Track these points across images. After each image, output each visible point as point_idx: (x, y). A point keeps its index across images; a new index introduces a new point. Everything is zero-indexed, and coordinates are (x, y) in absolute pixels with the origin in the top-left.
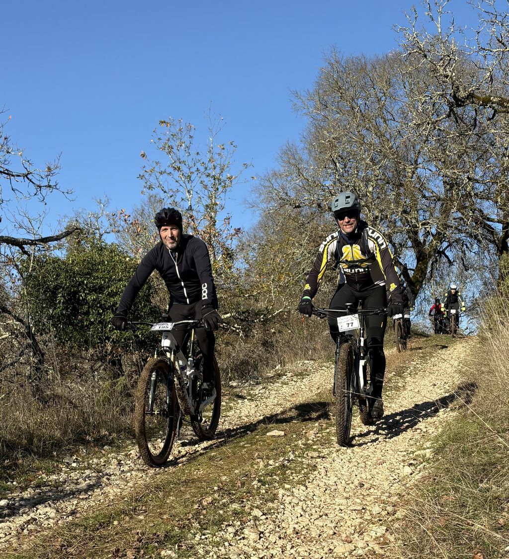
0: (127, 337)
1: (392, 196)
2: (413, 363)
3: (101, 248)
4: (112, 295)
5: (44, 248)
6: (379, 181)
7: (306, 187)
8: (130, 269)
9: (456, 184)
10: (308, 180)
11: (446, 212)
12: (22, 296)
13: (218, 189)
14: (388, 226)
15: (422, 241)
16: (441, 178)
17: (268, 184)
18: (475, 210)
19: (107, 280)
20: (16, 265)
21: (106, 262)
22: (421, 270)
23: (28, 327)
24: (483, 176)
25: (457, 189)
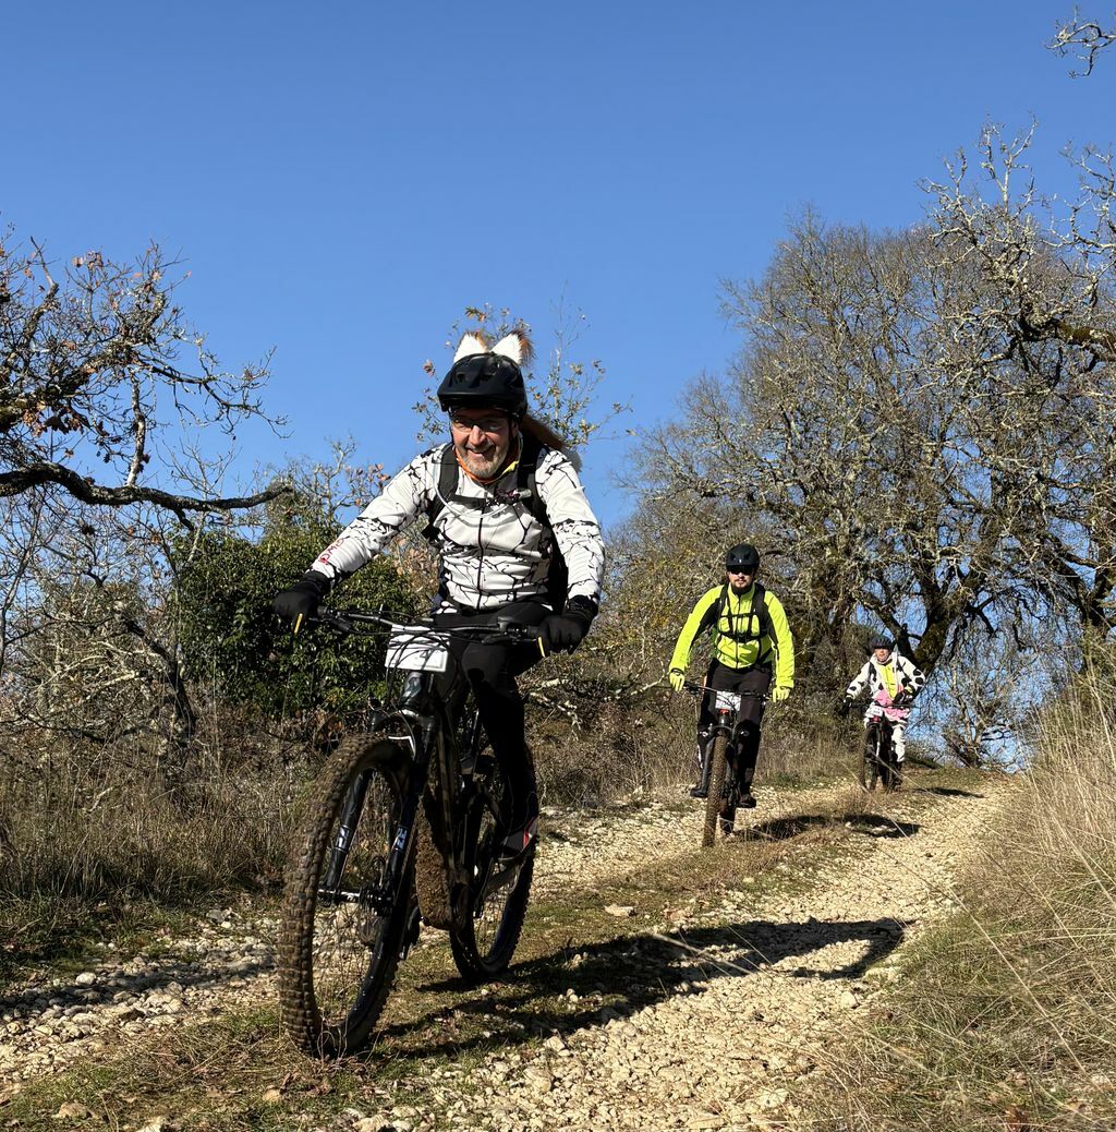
0: (357, 701)
1: (891, 495)
2: (896, 811)
3: (328, 532)
5: (221, 519)
6: (869, 465)
7: (728, 459)
8: (379, 575)
9: (1015, 484)
10: (733, 447)
11: (990, 536)
12: (170, 605)
14: (877, 550)
15: (940, 585)
16: (986, 471)
17: (657, 446)
18: (1046, 537)
20: (165, 546)
22: (933, 639)
23: (174, 665)
24: (1069, 475)
25: (1015, 494)
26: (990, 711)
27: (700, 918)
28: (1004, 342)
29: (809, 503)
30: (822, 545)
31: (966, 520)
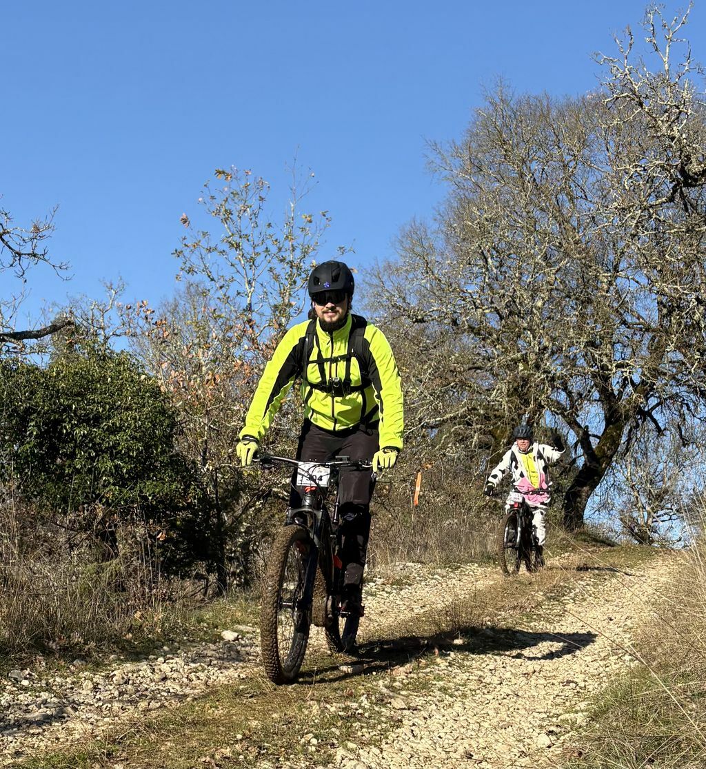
0: (129, 497)
1: (573, 318)
2: (582, 583)
3: (104, 358)
4: (113, 430)
5: (15, 348)
6: (554, 293)
7: (435, 291)
8: (146, 392)
9: (678, 307)
10: (440, 280)
11: (658, 350)
13: (295, 282)
14: (562, 364)
15: (616, 393)
16: (654, 296)
17: (375, 281)
19: (108, 407)
21: (109, 379)
22: (611, 438)
25: (678, 315)
26: (659, 497)
27: (418, 674)
28: (667, 189)
29: (504, 327)
30: (516, 361)
31: (637, 338)
